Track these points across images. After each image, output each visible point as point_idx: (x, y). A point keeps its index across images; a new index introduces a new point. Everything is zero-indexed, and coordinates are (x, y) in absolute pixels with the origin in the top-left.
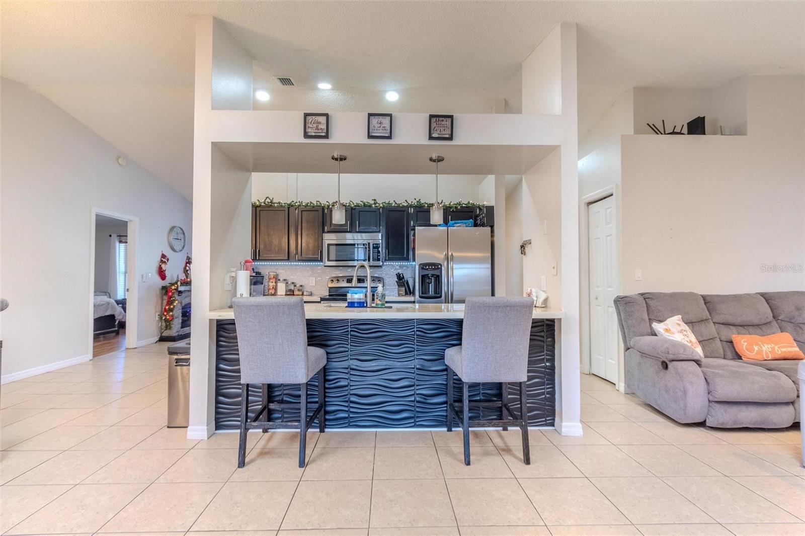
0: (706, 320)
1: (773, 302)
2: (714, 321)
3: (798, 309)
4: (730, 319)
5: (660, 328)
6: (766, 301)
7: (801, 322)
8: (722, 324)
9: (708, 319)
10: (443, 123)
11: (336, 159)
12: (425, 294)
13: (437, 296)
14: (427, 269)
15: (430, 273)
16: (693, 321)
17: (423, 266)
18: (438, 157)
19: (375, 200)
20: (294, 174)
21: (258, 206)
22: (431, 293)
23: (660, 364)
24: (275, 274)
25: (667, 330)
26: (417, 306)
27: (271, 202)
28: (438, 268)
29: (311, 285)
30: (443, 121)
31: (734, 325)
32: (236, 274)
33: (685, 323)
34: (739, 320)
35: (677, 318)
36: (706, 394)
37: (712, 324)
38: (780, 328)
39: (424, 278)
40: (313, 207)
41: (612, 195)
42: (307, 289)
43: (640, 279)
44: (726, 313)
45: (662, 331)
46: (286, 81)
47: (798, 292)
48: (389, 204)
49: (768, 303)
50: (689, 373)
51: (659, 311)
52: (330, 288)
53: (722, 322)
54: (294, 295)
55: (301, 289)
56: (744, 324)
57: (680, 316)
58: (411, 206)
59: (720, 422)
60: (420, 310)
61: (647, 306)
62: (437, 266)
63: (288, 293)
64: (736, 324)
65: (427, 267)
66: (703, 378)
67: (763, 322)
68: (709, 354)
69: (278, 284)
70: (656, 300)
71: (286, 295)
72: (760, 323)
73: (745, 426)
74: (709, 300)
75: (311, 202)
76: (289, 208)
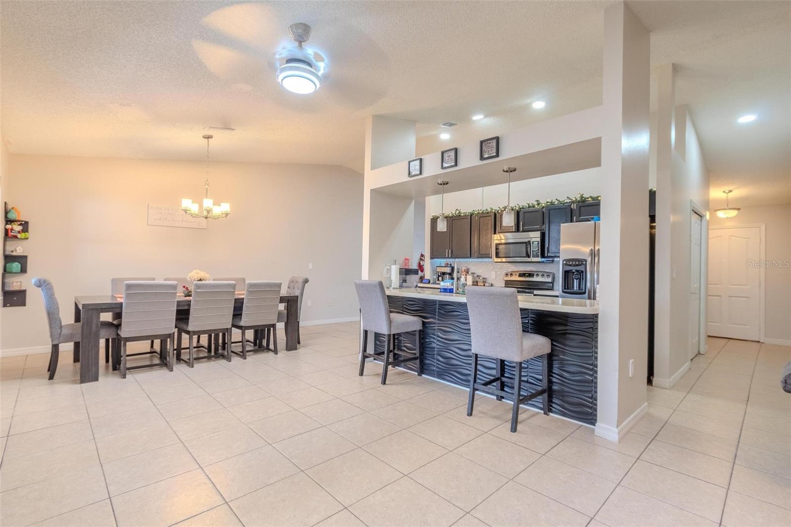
10: (490, 145)
11: (441, 184)
12: (567, 289)
13: (581, 293)
14: (570, 265)
15: (574, 269)
17: (567, 262)
18: (509, 168)
19: (537, 201)
20: (479, 189)
21: (451, 217)
22: (575, 288)
24: (465, 268)
26: (560, 300)
27: (459, 213)
28: (582, 264)
29: (492, 277)
30: (490, 143)
32: (390, 268)
39: (566, 274)
40: (488, 213)
42: (490, 281)
46: (451, 125)
48: (551, 202)
52: (506, 281)
54: (478, 285)
55: (485, 281)
58: (573, 202)
60: (563, 304)
62: (581, 262)
63: (475, 284)
65: (571, 263)
69: (467, 276)
71: (473, 285)
75: (487, 209)
76: (471, 216)
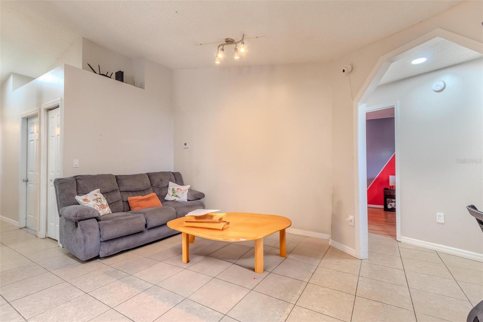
0: (116, 190)
1: (152, 178)
2: (121, 190)
3: (161, 180)
4: (129, 188)
5: (80, 199)
6: (149, 177)
7: (162, 187)
8: (125, 192)
9: (117, 190)
16: (107, 192)
23: (75, 223)
25: (85, 200)
31: (131, 192)
33: (102, 194)
34: (133, 188)
35: (97, 191)
36: (99, 238)
37: (119, 193)
38: (153, 190)
41: (58, 107)
43: (77, 166)
44: (127, 185)
45: (82, 201)
47: (162, 172)
49: (149, 178)
50: (89, 227)
51: (85, 187)
53: (125, 190)
56: (137, 190)
57: (99, 190)
59: (106, 253)
61: (77, 185)
64: (133, 191)
66: (98, 228)
67: (146, 188)
68: (115, 211)
70: (83, 180)
72: (144, 189)
73: (122, 250)
74: (119, 178)
